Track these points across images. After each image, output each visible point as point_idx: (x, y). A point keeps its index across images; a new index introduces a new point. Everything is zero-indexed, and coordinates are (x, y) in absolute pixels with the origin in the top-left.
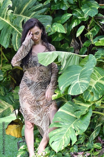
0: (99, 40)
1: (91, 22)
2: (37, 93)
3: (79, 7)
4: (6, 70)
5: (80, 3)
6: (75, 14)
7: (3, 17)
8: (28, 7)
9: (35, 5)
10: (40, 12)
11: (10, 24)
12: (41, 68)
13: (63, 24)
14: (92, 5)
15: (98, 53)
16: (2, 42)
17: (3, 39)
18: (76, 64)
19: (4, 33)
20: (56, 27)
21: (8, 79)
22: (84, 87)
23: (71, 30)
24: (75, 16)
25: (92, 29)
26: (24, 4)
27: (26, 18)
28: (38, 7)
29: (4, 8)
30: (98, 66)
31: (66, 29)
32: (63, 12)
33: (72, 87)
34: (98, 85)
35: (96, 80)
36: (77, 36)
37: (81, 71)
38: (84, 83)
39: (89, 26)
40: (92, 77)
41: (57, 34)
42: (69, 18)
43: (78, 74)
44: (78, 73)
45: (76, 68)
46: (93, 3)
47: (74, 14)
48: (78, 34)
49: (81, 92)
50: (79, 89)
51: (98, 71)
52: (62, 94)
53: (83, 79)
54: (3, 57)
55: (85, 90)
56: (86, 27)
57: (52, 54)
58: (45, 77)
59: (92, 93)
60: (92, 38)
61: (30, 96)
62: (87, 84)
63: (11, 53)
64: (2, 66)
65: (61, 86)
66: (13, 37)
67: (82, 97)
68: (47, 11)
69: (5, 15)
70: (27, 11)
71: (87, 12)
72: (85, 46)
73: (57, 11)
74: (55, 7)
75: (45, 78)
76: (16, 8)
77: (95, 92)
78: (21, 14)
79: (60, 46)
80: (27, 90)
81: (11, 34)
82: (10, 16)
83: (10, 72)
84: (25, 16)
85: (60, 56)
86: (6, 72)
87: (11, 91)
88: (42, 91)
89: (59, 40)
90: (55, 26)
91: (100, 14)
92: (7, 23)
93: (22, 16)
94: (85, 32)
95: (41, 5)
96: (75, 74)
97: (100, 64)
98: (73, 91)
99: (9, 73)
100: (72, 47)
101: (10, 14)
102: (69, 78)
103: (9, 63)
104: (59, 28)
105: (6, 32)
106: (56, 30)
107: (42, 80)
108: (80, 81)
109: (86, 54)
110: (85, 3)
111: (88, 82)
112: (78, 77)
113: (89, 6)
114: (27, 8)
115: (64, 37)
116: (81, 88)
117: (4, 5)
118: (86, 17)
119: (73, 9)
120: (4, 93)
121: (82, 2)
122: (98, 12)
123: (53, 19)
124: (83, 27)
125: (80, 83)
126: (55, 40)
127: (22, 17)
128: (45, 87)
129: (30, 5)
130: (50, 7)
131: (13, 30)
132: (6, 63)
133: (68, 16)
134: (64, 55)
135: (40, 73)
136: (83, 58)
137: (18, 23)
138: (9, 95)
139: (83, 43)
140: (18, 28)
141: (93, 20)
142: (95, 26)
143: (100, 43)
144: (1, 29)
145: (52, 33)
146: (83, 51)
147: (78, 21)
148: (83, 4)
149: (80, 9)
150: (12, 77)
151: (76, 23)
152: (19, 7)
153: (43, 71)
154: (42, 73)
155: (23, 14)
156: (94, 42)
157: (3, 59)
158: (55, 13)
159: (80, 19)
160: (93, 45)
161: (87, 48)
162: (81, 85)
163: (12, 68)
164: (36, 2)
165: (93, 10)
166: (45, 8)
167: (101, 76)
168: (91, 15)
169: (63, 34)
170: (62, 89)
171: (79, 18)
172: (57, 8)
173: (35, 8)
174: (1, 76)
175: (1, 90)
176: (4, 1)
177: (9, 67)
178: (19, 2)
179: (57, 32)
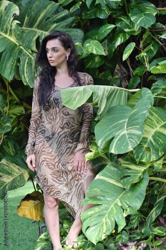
0: (157, 65)
1: (145, 36)
3: (125, 14)
4: (15, 115)
5: (128, 6)
6: (120, 24)
7: (6, 33)
8: (46, 16)
9: (57, 12)
10: (64, 23)
11: (17, 44)
12: (65, 110)
13: (101, 42)
14: (147, 9)
15: (157, 85)
16: (4, 71)
17: (5, 67)
18: (122, 103)
19: (7, 56)
20: (91, 46)
21: (20, 129)
22: (133, 141)
23: (114, 50)
24: (119, 28)
25: (147, 48)
26: (39, 12)
27: (42, 33)
28: (61, 16)
29: (7, 19)
30: (159, 106)
31: (107, 48)
32: (101, 23)
33: (115, 141)
35: (154, 127)
36: (124, 59)
37: (129, 114)
38: (133, 134)
39: (141, 42)
40: (148, 123)
41: (91, 56)
42: (110, 31)
43: (124, 120)
44: (126, 118)
45: (122, 110)
46: (147, 6)
47: (118, 25)
48: (125, 57)
49: (130, 148)
50: (127, 145)
51: (156, 114)
52: (100, 152)
53: (132, 128)
54: (10, 94)
55: (136, 145)
56: (138, 44)
57: (82, 90)
58: (72, 123)
59: (148, 149)
60: (147, 61)
61: (51, 156)
62: (138, 136)
63: (23, 88)
64: (9, 109)
65: (100, 139)
67: (132, 156)
68: (77, 21)
69: (9, 29)
70: (44, 23)
71: (139, 21)
72: (137, 74)
73: (92, 21)
74: (88, 15)
76: (26, 18)
77: (153, 146)
78: (34, 27)
79: (98, 75)
80: (45, 147)
82: (15, 30)
83: (23, 118)
84: (42, 30)
85: (96, 93)
86: (16, 118)
88: (68, 146)
89: (96, 66)
90: (88, 44)
91: (159, 23)
92: (11, 42)
93: (36, 30)
94: (136, 52)
95: (66, 12)
96: (121, 120)
97: (162, 102)
98: (117, 148)
99: (20, 119)
100: (117, 77)
101: (14, 27)
102: (111, 127)
103: (20, 104)
104: (94, 48)
105: (10, 56)
106: (90, 50)
107: (67, 128)
108: (128, 132)
109: (139, 86)
110: (135, 6)
111: (141, 133)
112: (126, 124)
113: (142, 11)
114: (43, 18)
115: (104, 62)
116: (129, 142)
117: (7, 13)
118: (136, 28)
119: (117, 17)
120: (14, 151)
121: (130, 5)
122: (155, 20)
124: (133, 45)
125: (128, 134)
126: (90, 66)
127: (37, 32)
128: (72, 139)
129: (49, 13)
130: (80, 15)
131: (21, 51)
132: (17, 104)
133: (109, 27)
134: (102, 90)
136: (134, 93)
137: (30, 42)
138: (22, 155)
139: (134, 69)
141: (148, 33)
142: (151, 43)
143: (158, 70)
144: (2, 51)
145: (84, 56)
146: (134, 82)
147: (126, 35)
148: (131, 9)
149: (127, 16)
150: (26, 126)
151: (121, 39)
152: (31, 17)
153: (69, 114)
154: (68, 117)
155: (39, 27)
156: (150, 68)
157: (10, 98)
158: (88, 24)
159: (128, 33)
160: (150, 74)
161: (140, 77)
162: (129, 138)
163: (24, 111)
164: (58, 8)
165: (148, 18)
166: (73, 16)
167: (162, 121)
168: (145, 25)
169: (101, 56)
170: (101, 145)
171: (127, 30)
172: (91, 17)
173: (56, 17)
174: (8, 124)
175: (9, 147)
176: (7, 6)
177: (19, 110)
178: (31, 8)
179: (92, 54)
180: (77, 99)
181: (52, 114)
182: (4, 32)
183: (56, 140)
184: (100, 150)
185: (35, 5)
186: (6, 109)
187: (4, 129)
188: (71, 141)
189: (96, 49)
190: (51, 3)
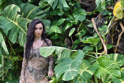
0: (86, 39)
1: (80, 25)
2: (37, 78)
3: (71, 14)
4: (14, 61)
5: (72, 10)
6: (69, 19)
7: (13, 20)
8: (33, 13)
9: (38, 11)
10: (41, 17)
11: (18, 26)
12: (40, 59)
13: (59, 27)
14: (82, 12)
15: (85, 49)
16: (11, 39)
17: (12, 37)
18: (68, 57)
19: (13, 31)
20: (54, 28)
21: (15, 68)
22: (74, 74)
23: (64, 31)
24: (68, 20)
25: (81, 31)
26: (29, 11)
27: (30, 21)
28: (40, 13)
29: (14, 13)
30: (85, 59)
31: (61, 30)
32: (59, 18)
33: (65, 75)
34: (85, 74)
35: (83, 69)
36: (69, 36)
37: (72, 62)
38: (74, 71)
39: (78, 28)
40: (80, 67)
41: (54, 33)
42: (63, 22)
43: (69, 65)
44: (70, 64)
45: (68, 60)
46: (82, 11)
47: (68, 19)
48: (70, 34)
49: (72, 78)
51: (85, 63)
52: (57, 80)
53: (73, 69)
54: (12, 51)
55: (75, 77)
56: (77, 29)
57: (50, 48)
58: (43, 65)
59: (80, 80)
60: (81, 37)
61: (31, 80)
62: (77, 72)
63: (18, 48)
64: (11, 58)
65: (57, 74)
66: (20, 35)
67: (72, 82)
68: (47, 16)
69: (15, 19)
70: (31, 16)
71: (78, 18)
72: (75, 43)
73: (54, 16)
74: (52, 14)
75: (44, 67)
76: (23, 13)
77: (83, 78)
78: (26, 18)
79: (56, 43)
80: (29, 75)
81: (18, 33)
82: (18, 19)
83: (18, 63)
84: (30, 19)
85: (57, 50)
86: (14, 62)
87: (17, 77)
88: (41, 76)
89: (55, 38)
90: (53, 28)
91: (87, 19)
92: (15, 25)
93: (27, 19)
94: (75, 32)
95: (42, 11)
97: (87, 57)
98: (66, 78)
99: (16, 63)
100: (65, 44)
101: (18, 18)
102: (63, 68)
103: (16, 56)
104: (56, 29)
105: (15, 31)
106: (53, 31)
107: (41, 68)
108: (72, 70)
109: (76, 49)
110: (76, 11)
111: (78, 71)
112: (70, 67)
113: (79, 13)
114: (31, 14)
115: (59, 37)
116: (72, 75)
117: (14, 10)
118: (76, 21)
119: (67, 15)
120: (12, 78)
121: (73, 10)
122: (85, 17)
123: (51, 22)
124: (74, 29)
125: (71, 71)
126: (53, 38)
127: (28, 20)
128: (43, 73)
129: (34, 12)
130: (49, 13)
131: (20, 30)
132: (14, 55)
133: (63, 20)
134: (59, 49)
135: (40, 62)
136: (74, 52)
137: (24, 25)
138: (16, 81)
139: (74, 41)
140: (24, 28)
141: (82, 24)
142: (83, 28)
143: (86, 41)
144: (11, 29)
145: (50, 33)
146: (74, 47)
147: (71, 24)
148: (74, 12)
149: (72, 15)
150: (19, 67)
151: (69, 26)
152: (25, 13)
153: (42, 61)
154: (41, 62)
155: (28, 18)
156: (82, 41)
157: (12, 52)
158: (53, 18)
159: (72, 23)
160: (82, 43)
161: (77, 45)
162: (72, 73)
163: (18, 59)
164: (39, 9)
165: (82, 16)
166: (45, 14)
167: (87, 66)
168: (80, 20)
169: (58, 34)
170: (58, 76)
171: (71, 22)
172: (54, 14)
173: (37, 14)
174: (11, 65)
175: (9, 77)
176: (14, 7)
177: (16, 58)
178: (25, 9)
179: (54, 32)
180: (47, 52)
181: (33, 61)
182: (12, 20)
183: (35, 73)
184: (57, 79)
185: (27, 7)
186: (10, 57)
187: (8, 67)
188: (42, 74)
189: (56, 30)
190: (35, 7)
